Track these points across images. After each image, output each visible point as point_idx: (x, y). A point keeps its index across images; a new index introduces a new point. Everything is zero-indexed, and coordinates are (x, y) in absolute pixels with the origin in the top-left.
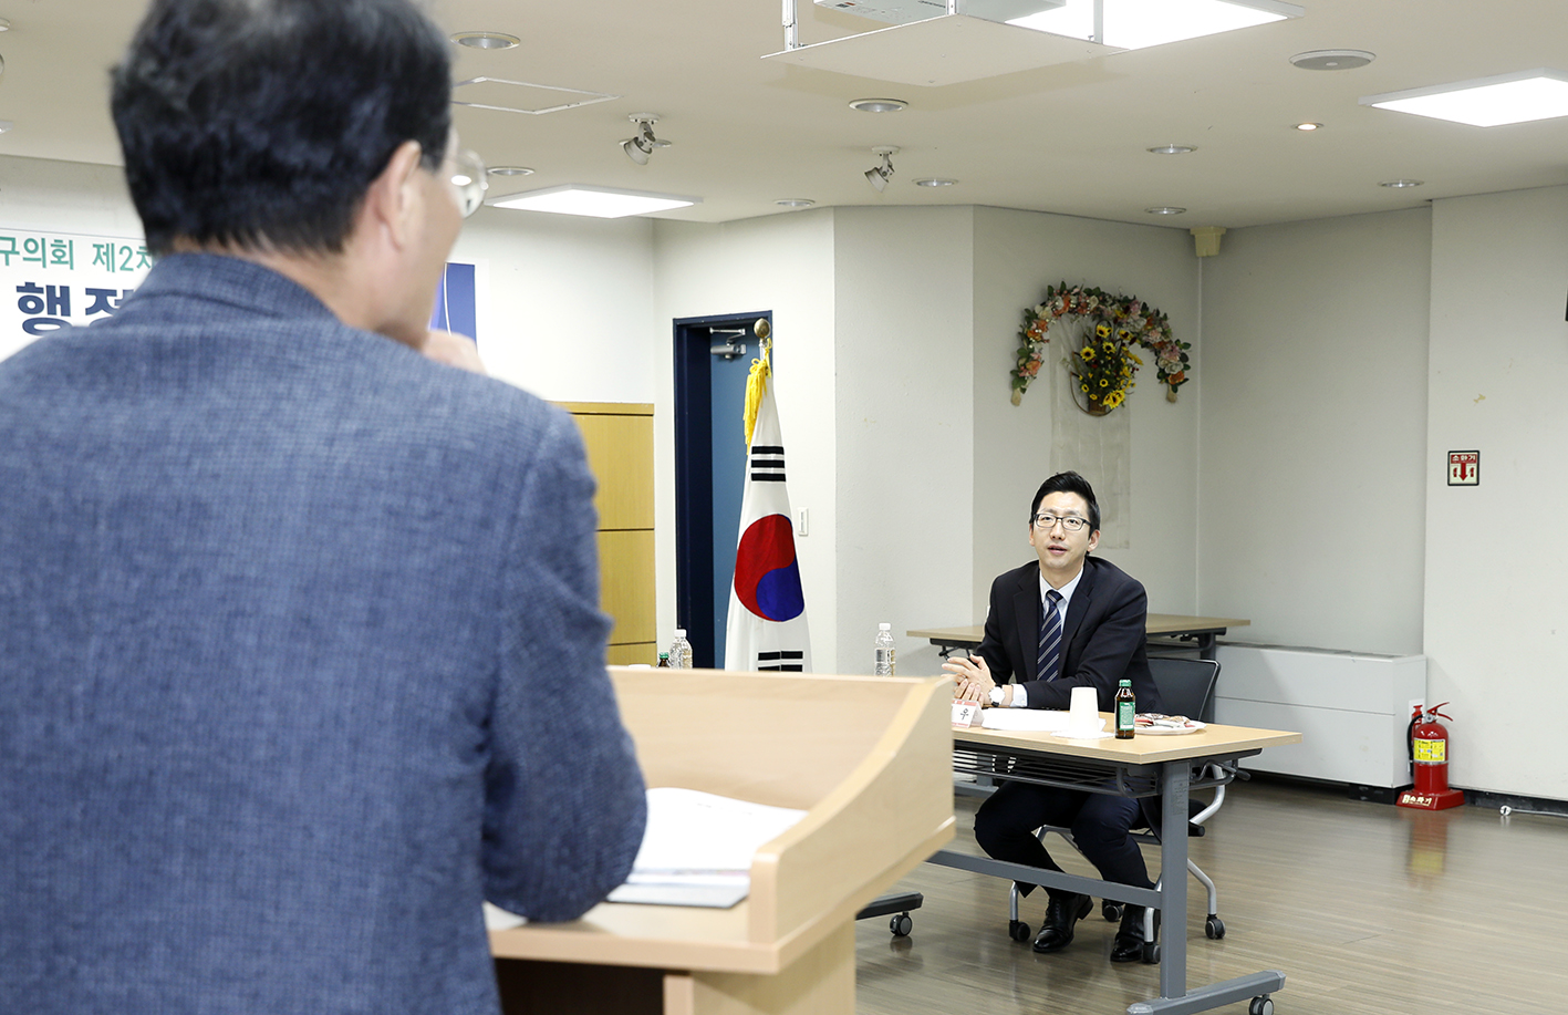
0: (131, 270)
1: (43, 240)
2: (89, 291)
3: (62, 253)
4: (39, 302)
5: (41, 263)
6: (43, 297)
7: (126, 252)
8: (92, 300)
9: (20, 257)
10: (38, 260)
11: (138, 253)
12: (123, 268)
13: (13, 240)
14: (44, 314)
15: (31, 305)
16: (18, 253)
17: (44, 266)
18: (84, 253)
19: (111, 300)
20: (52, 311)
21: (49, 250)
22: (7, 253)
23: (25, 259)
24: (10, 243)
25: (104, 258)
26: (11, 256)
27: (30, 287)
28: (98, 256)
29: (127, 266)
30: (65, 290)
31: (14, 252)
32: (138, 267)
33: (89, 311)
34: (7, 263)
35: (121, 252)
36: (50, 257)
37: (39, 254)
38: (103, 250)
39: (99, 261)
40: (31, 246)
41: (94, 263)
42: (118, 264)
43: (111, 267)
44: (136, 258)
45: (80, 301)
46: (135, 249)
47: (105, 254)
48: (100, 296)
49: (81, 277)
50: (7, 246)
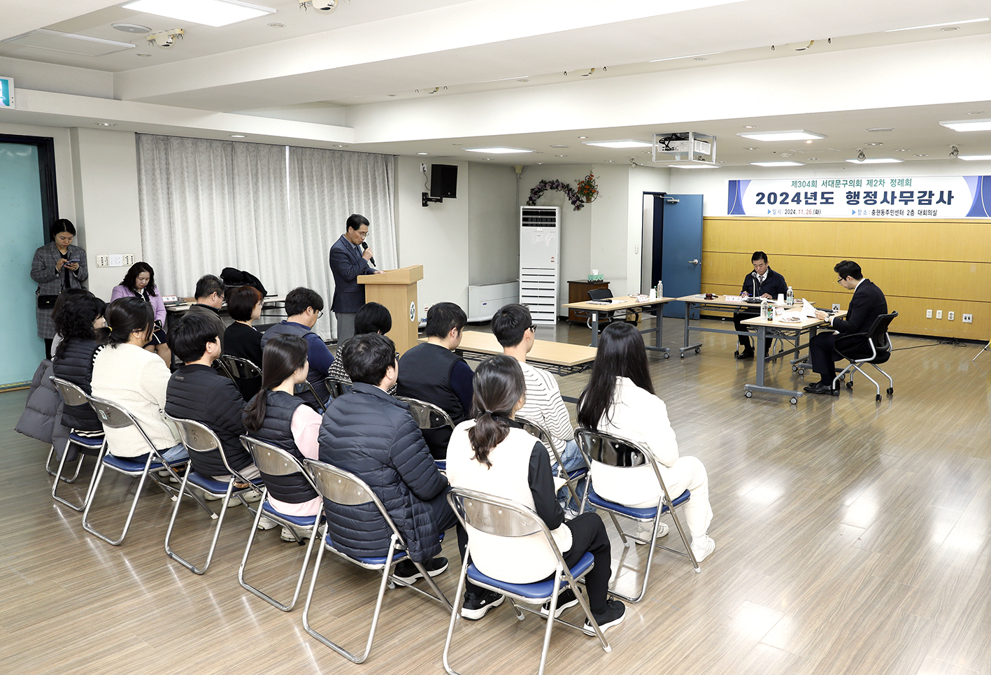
0: (877, 186)
1: (854, 180)
2: (865, 193)
3: (859, 183)
4: (851, 196)
5: (853, 186)
6: (853, 195)
7: (876, 181)
8: (865, 195)
12: (875, 186)
13: (847, 181)
14: (853, 199)
15: (849, 197)
18: (864, 182)
19: (871, 195)
20: (855, 198)
21: (855, 182)
22: (845, 184)
23: (849, 185)
27: (850, 192)
28: (868, 183)
30: (859, 192)
31: (847, 184)
33: (864, 198)
34: (845, 187)
36: (855, 184)
37: (853, 184)
40: (851, 182)
41: (867, 185)
42: (873, 185)
43: (871, 186)
44: (879, 183)
45: (862, 195)
46: (878, 180)
47: (870, 182)
48: (868, 194)
49: (862, 189)
50: (845, 182)
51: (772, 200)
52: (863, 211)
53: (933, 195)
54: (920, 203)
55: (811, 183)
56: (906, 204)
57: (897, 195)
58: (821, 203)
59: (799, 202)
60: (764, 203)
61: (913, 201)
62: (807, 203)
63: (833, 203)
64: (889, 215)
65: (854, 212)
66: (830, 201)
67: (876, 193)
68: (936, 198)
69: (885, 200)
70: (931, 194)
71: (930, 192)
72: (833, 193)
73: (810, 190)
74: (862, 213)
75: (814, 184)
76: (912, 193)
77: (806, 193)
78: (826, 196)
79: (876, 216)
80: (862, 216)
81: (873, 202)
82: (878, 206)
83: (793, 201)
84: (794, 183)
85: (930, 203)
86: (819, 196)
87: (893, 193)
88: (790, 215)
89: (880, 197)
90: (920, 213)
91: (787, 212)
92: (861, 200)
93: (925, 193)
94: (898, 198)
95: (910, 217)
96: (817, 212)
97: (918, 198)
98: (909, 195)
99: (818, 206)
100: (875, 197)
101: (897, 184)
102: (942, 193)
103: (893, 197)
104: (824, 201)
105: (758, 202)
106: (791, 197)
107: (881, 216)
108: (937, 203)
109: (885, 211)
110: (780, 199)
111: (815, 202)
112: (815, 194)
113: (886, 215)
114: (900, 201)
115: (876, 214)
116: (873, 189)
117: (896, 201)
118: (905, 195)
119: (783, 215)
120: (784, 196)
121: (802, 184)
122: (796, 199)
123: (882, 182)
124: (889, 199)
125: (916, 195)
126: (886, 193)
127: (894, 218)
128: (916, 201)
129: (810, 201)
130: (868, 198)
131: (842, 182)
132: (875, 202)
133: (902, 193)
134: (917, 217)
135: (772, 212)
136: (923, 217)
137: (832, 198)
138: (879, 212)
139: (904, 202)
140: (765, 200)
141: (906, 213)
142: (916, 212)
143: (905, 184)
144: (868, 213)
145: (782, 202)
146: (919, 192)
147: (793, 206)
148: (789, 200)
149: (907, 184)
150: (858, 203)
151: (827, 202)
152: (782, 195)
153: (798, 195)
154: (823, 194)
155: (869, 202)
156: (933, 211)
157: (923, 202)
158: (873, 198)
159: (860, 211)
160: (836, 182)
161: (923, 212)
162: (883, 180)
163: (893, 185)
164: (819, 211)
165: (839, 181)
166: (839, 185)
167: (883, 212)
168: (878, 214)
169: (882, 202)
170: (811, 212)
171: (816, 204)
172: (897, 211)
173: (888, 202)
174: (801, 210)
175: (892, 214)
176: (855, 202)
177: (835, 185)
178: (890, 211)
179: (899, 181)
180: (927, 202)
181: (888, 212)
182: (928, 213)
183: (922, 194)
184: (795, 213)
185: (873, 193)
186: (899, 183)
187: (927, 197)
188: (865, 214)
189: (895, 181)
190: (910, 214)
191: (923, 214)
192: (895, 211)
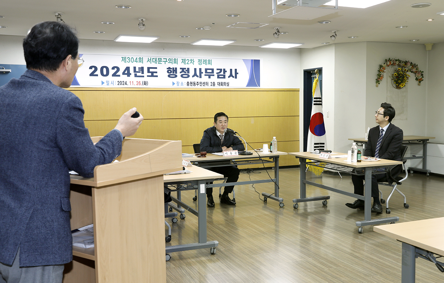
1: (172, 59)
2: (181, 69)
3: (176, 61)
4: (171, 71)
5: (171, 63)
6: (172, 70)
7: (188, 60)
8: (181, 70)
9: (168, 62)
13: (166, 59)
14: (172, 73)
15: (170, 72)
18: (180, 61)
19: (185, 70)
20: (173, 73)
21: (173, 61)
22: (165, 62)
25: (184, 62)
27: (169, 68)
29: (188, 63)
30: (176, 68)
31: (167, 61)
34: (165, 64)
36: (173, 62)
37: (171, 62)
38: (183, 60)
40: (170, 60)
41: (182, 63)
42: (186, 63)
44: (190, 62)
45: (179, 71)
46: (190, 60)
47: (184, 61)
48: (183, 69)
49: (179, 66)
50: (165, 60)
51: (105, 73)
52: (180, 83)
53: (226, 71)
54: (218, 77)
55: (138, 60)
56: (209, 78)
57: (203, 71)
58: (148, 76)
59: (129, 75)
60: (97, 75)
61: (214, 75)
62: (136, 76)
63: (157, 76)
64: (199, 85)
65: (174, 84)
66: (155, 74)
67: (188, 69)
68: (228, 74)
69: (195, 75)
70: (225, 71)
71: (224, 69)
72: (156, 68)
73: (138, 65)
74: (180, 84)
75: (141, 60)
76: (213, 70)
77: (135, 68)
78: (151, 70)
79: (190, 87)
80: (180, 87)
81: (187, 76)
82: (191, 79)
83: (124, 73)
84: (124, 59)
85: (224, 77)
86: (145, 70)
87: (200, 69)
88: (122, 86)
89: (192, 73)
90: (219, 84)
91: (120, 83)
92: (179, 74)
93: (221, 70)
94: (204, 73)
95: (213, 87)
96: (145, 83)
97: (217, 73)
98: (211, 71)
99: (146, 79)
100: (188, 72)
101: (202, 63)
102: (231, 70)
103: (201, 73)
104: (150, 74)
105: (92, 74)
106: (122, 70)
107: (193, 87)
108: (229, 77)
109: (196, 83)
110: (112, 72)
111: (142, 75)
112: (142, 68)
113: (196, 85)
114: (205, 75)
115: (189, 84)
116: (186, 66)
117: (203, 75)
118: (208, 71)
119: (116, 86)
120: (116, 69)
121: (131, 60)
122: (126, 72)
123: (192, 61)
124: (198, 74)
125: (216, 71)
126: (195, 69)
127: (203, 87)
128: (216, 75)
129: (138, 74)
130: (183, 73)
131: (162, 60)
132: (189, 76)
133: (206, 70)
134: (217, 87)
135: (105, 84)
136: (221, 87)
137: (156, 72)
138: (191, 83)
139: (208, 76)
140: (98, 72)
141: (210, 84)
142: (216, 84)
144: (184, 84)
145: (114, 75)
146: (217, 69)
147: (124, 78)
148: (120, 73)
149: (209, 64)
150: (176, 76)
151: (152, 76)
152: (113, 68)
153: (128, 69)
154: (149, 68)
155: (184, 76)
156: (227, 83)
157: (220, 76)
158: (187, 73)
159: (178, 83)
160: (158, 60)
161: (220, 83)
162: (193, 60)
163: (200, 64)
164: (147, 82)
165: (160, 59)
166: (161, 62)
167: (194, 84)
168: (191, 85)
169: (193, 76)
170: (140, 84)
171: (143, 76)
172: (204, 83)
173: (198, 76)
174: (131, 82)
175: (201, 85)
176: (174, 76)
177: (157, 62)
178: (199, 83)
179: (203, 61)
180: (223, 76)
181: (198, 84)
182: (224, 84)
183: (219, 71)
184: (126, 84)
185: (187, 69)
186: (204, 63)
187: (222, 73)
188: (182, 85)
189: (201, 61)
190: (212, 85)
191: (220, 85)
192: (202, 83)
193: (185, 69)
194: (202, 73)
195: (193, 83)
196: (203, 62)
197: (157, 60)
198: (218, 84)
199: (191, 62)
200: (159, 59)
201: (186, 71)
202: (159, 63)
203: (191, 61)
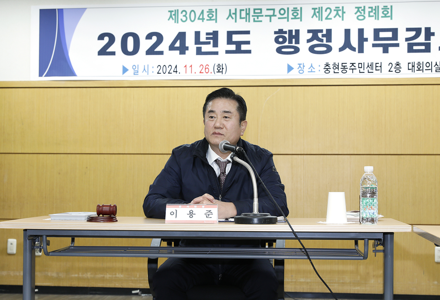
0: (331, 19)
1: (288, 8)
2: (309, 31)
3: (297, 14)
4: (284, 38)
5: (286, 20)
6: (287, 36)
7: (328, 11)
8: (310, 35)
9: (277, 18)
10: (285, 18)
11: (335, 10)
12: (327, 18)
13: (274, 10)
14: (287, 44)
15: (281, 40)
16: (276, 16)
17: (288, 21)
18: (307, 13)
19: (320, 35)
20: (290, 42)
21: (291, 13)
22: (270, 16)
23: (279, 18)
24: (272, 11)
25: (317, 14)
26: (272, 18)
27: (281, 31)
28: (315, 14)
29: (329, 17)
30: (297, 31)
31: (274, 15)
32: (335, 17)
33: (309, 41)
34: (270, 21)
35: (326, 11)
36: (291, 16)
37: (286, 15)
39: (315, 16)
40: (282, 12)
41: (312, 17)
42: (324, 17)
43: (320, 19)
44: (334, 13)
45: (304, 36)
46: (333, 8)
47: (318, 12)
48: (315, 33)
49: (304, 25)
50: (271, 13)
51: (130, 48)
52: (307, 66)
53: (433, 34)
54: (410, 49)
55: (206, 14)
56: (386, 51)
57: (369, 34)
58: (228, 52)
59: (183, 49)
60: (113, 53)
61: (397, 45)
62: (199, 52)
63: (249, 52)
64: (356, 71)
65: (290, 68)
66: (244, 47)
67: (329, 31)
68: (437, 41)
69: (347, 45)
70: (429, 34)
71: (428, 30)
72: (248, 32)
73: (206, 28)
74: (306, 69)
75: (212, 15)
76: (395, 31)
77: (197, 34)
78: (236, 38)
79: (332, 75)
80: (307, 76)
81: (324, 49)
82: (335, 57)
83: (172, 47)
84: (174, 15)
85: (427, 49)
86: (222, 38)
87: (361, 31)
88: (167, 77)
89: (338, 40)
90: (412, 67)
91: (162, 69)
92: (304, 45)
93: (418, 31)
94: (371, 41)
95: (394, 75)
96: (220, 69)
97: (407, 40)
98: (389, 34)
99: (222, 58)
100: (329, 39)
103: (362, 39)
104: (233, 47)
105: (103, 52)
106: (167, 41)
107: (340, 75)
109: (349, 65)
110: (145, 45)
111: (215, 50)
112: (215, 34)
113: (349, 72)
114: (374, 45)
115: (332, 70)
116: (323, 26)
117: (367, 46)
118: (382, 35)
119: (153, 76)
120: (155, 39)
121: (190, 16)
122: (178, 44)
123: (340, 12)
124: (354, 42)
125: (403, 35)
126: (347, 32)
127: (366, 77)
128: (404, 45)
129: (205, 48)
130: (315, 42)
131: (265, 12)
132: (329, 49)
133: (377, 32)
134: (406, 74)
135: (130, 72)
136: (418, 75)
137: (248, 43)
138: (336, 66)
139: (381, 49)
140: (116, 47)
141: (385, 68)
142: (404, 66)
143: (381, 14)
144: (316, 70)
145: (151, 51)
146: (408, 30)
147: (172, 58)
148: (164, 47)
149: (386, 16)
150: (297, 50)
151: (238, 51)
152: (149, 37)
153: (181, 36)
154: (230, 34)
155: (316, 49)
156: (434, 64)
157: (415, 48)
158: (325, 42)
159: (302, 66)
160: (254, 13)
161: (416, 66)
162: (341, 8)
163: (360, 18)
164: (224, 67)
165: (259, 11)
166: (260, 18)
167: (344, 68)
168: (336, 71)
169: (341, 49)
170: (207, 70)
171: (216, 53)
172: (370, 66)
173: (353, 49)
174: (188, 67)
175: (362, 70)
176: (292, 50)
177: (252, 19)
178: (356, 65)
179: (370, 10)
180: (423, 48)
181: (353, 67)
182: (425, 68)
183: (413, 34)
184: (176, 72)
185: (324, 32)
186: (372, 14)
187: (421, 39)
188: (312, 71)
189: (364, 10)
190: (393, 69)
191: (416, 69)
192: (366, 66)
193: (321, 31)
194: (366, 40)
195: (340, 66)
196: (369, 12)
197: (252, 13)
198: (410, 67)
199: (337, 14)
200: (256, 11)
201: (323, 36)
202: (254, 21)
203: (337, 11)
